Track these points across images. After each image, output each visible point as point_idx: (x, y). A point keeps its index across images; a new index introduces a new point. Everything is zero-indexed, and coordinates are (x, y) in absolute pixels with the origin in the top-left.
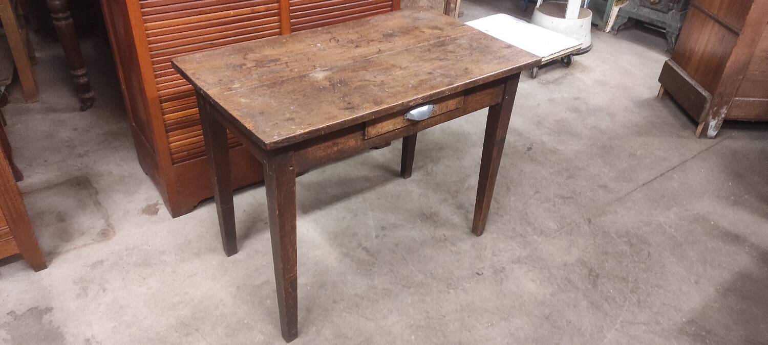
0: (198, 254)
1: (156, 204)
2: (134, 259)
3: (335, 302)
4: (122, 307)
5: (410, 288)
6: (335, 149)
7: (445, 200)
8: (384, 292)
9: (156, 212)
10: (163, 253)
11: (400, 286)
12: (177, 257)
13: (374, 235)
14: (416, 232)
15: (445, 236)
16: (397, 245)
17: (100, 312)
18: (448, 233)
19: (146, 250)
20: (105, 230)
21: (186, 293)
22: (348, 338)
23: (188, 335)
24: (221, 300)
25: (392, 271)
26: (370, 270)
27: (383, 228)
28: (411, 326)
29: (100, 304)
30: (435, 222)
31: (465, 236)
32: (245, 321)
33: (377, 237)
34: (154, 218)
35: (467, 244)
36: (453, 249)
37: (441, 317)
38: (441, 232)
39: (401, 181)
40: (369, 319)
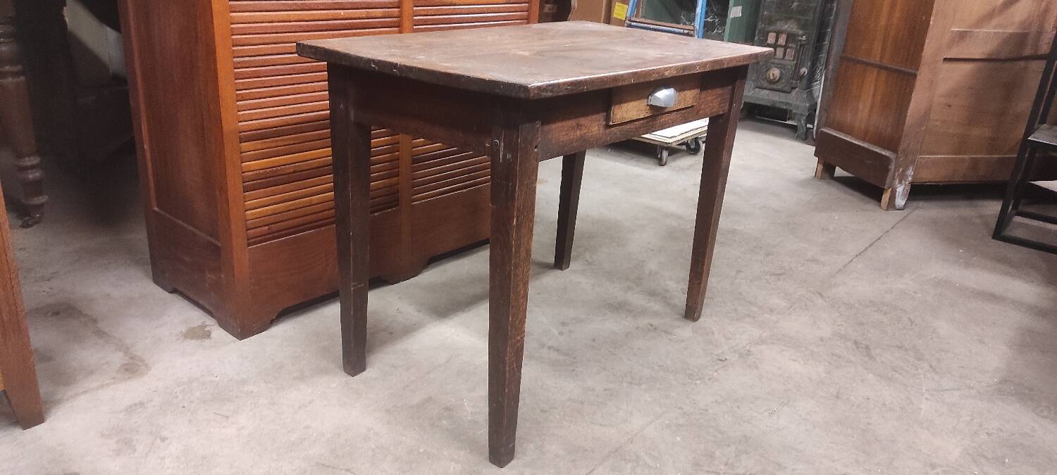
0: (302, 378)
1: (203, 326)
2: (198, 394)
3: (543, 411)
4: (204, 457)
5: (639, 384)
7: (629, 288)
8: (607, 392)
9: (208, 335)
10: (244, 382)
11: (625, 385)
12: (270, 385)
13: (556, 333)
14: (611, 325)
15: (652, 325)
16: (594, 340)
17: (168, 468)
18: (655, 322)
19: (212, 381)
20: (127, 364)
21: (307, 427)
22: (586, 450)
24: (369, 430)
25: (604, 369)
26: (574, 370)
27: (564, 324)
28: (669, 426)
29: (163, 458)
30: (629, 311)
31: (677, 323)
32: (421, 450)
33: (561, 334)
34: (207, 342)
35: (686, 330)
36: (670, 337)
37: (702, 411)
38: (644, 322)
39: (558, 273)
40: (604, 425)
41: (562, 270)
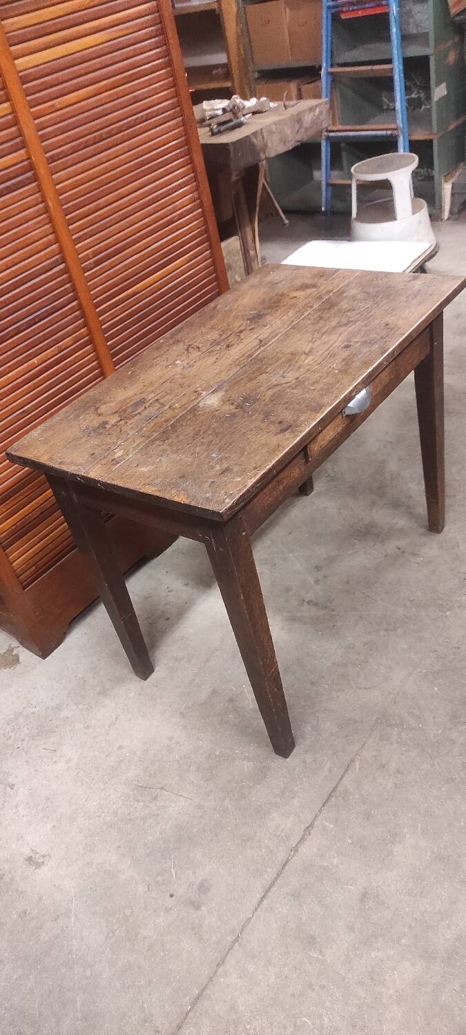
0: (104, 693)
1: (11, 650)
2: (26, 731)
3: (313, 683)
4: (47, 799)
5: (395, 630)
6: (281, 487)
7: (373, 504)
8: (366, 646)
9: (16, 660)
10: (58, 708)
11: (382, 633)
12: (80, 707)
13: (312, 581)
14: (361, 558)
15: (399, 549)
16: (348, 583)
17: (23, 816)
18: (402, 543)
19: (33, 713)
21: (120, 747)
22: (356, 721)
23: (155, 799)
24: (171, 739)
25: (361, 618)
26: (334, 626)
27: (318, 568)
28: (426, 675)
29: (17, 807)
30: (377, 535)
31: (423, 539)
32: (217, 753)
33: (317, 582)
34: (19, 668)
35: (432, 547)
36: (418, 560)
37: (454, 650)
38: (391, 546)
39: (304, 500)
40: (369, 688)
41: (307, 495)
